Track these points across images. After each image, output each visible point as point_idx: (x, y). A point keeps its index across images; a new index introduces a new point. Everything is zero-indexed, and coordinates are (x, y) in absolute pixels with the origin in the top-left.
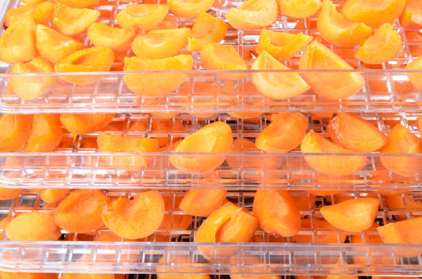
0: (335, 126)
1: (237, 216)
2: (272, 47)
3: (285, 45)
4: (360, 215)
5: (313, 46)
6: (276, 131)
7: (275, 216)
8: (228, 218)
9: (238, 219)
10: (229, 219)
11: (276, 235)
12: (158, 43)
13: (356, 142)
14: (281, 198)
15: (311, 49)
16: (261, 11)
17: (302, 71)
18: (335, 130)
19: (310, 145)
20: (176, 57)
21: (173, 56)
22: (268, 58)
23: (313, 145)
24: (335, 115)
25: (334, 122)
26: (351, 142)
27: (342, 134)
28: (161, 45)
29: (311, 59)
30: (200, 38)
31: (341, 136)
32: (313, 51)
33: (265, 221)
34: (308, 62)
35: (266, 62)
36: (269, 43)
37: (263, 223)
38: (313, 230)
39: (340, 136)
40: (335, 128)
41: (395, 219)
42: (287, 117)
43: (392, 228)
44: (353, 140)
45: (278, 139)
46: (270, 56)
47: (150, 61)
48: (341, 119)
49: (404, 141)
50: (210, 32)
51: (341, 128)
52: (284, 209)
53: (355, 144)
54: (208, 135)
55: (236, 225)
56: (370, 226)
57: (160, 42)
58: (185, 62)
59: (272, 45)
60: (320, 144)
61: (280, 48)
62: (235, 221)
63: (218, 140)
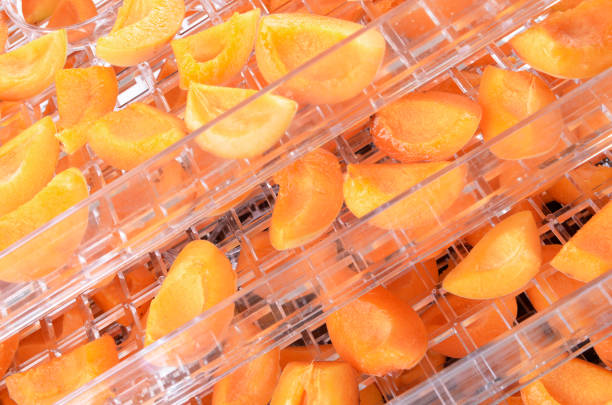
0: (384, 133)
1: (312, 381)
2: (202, 66)
3: (222, 47)
4: (513, 255)
5: (264, 30)
6: (292, 202)
7: (374, 344)
8: (299, 393)
9: (318, 384)
10: (304, 393)
11: (394, 373)
12: (13, 172)
13: (433, 141)
14: (369, 305)
15: (265, 37)
16: (153, 12)
17: (275, 84)
18: (388, 140)
19: (360, 194)
20: (50, 184)
21: (45, 185)
22: (205, 92)
23: (364, 192)
24: (373, 117)
25: (379, 128)
26: (426, 146)
27: (403, 140)
28: (19, 171)
29: (275, 52)
30: (76, 123)
31: (405, 144)
32: (269, 38)
33: (363, 361)
34: (273, 59)
35: (205, 103)
36: (193, 63)
37: (362, 366)
38: (451, 326)
39: (403, 145)
40: (386, 137)
41: (571, 230)
42: (297, 168)
43: (574, 250)
44: (427, 139)
45: (301, 215)
46: (205, 87)
47: (13, 215)
48: (387, 117)
49: (509, 93)
50: (90, 98)
51: (397, 131)
52: (383, 323)
53: (435, 145)
54: (184, 276)
55: (319, 397)
56: (539, 264)
57: (16, 169)
58: (69, 186)
59: (200, 64)
60: (375, 181)
61: (216, 60)
62: (315, 391)
63: (204, 277)
